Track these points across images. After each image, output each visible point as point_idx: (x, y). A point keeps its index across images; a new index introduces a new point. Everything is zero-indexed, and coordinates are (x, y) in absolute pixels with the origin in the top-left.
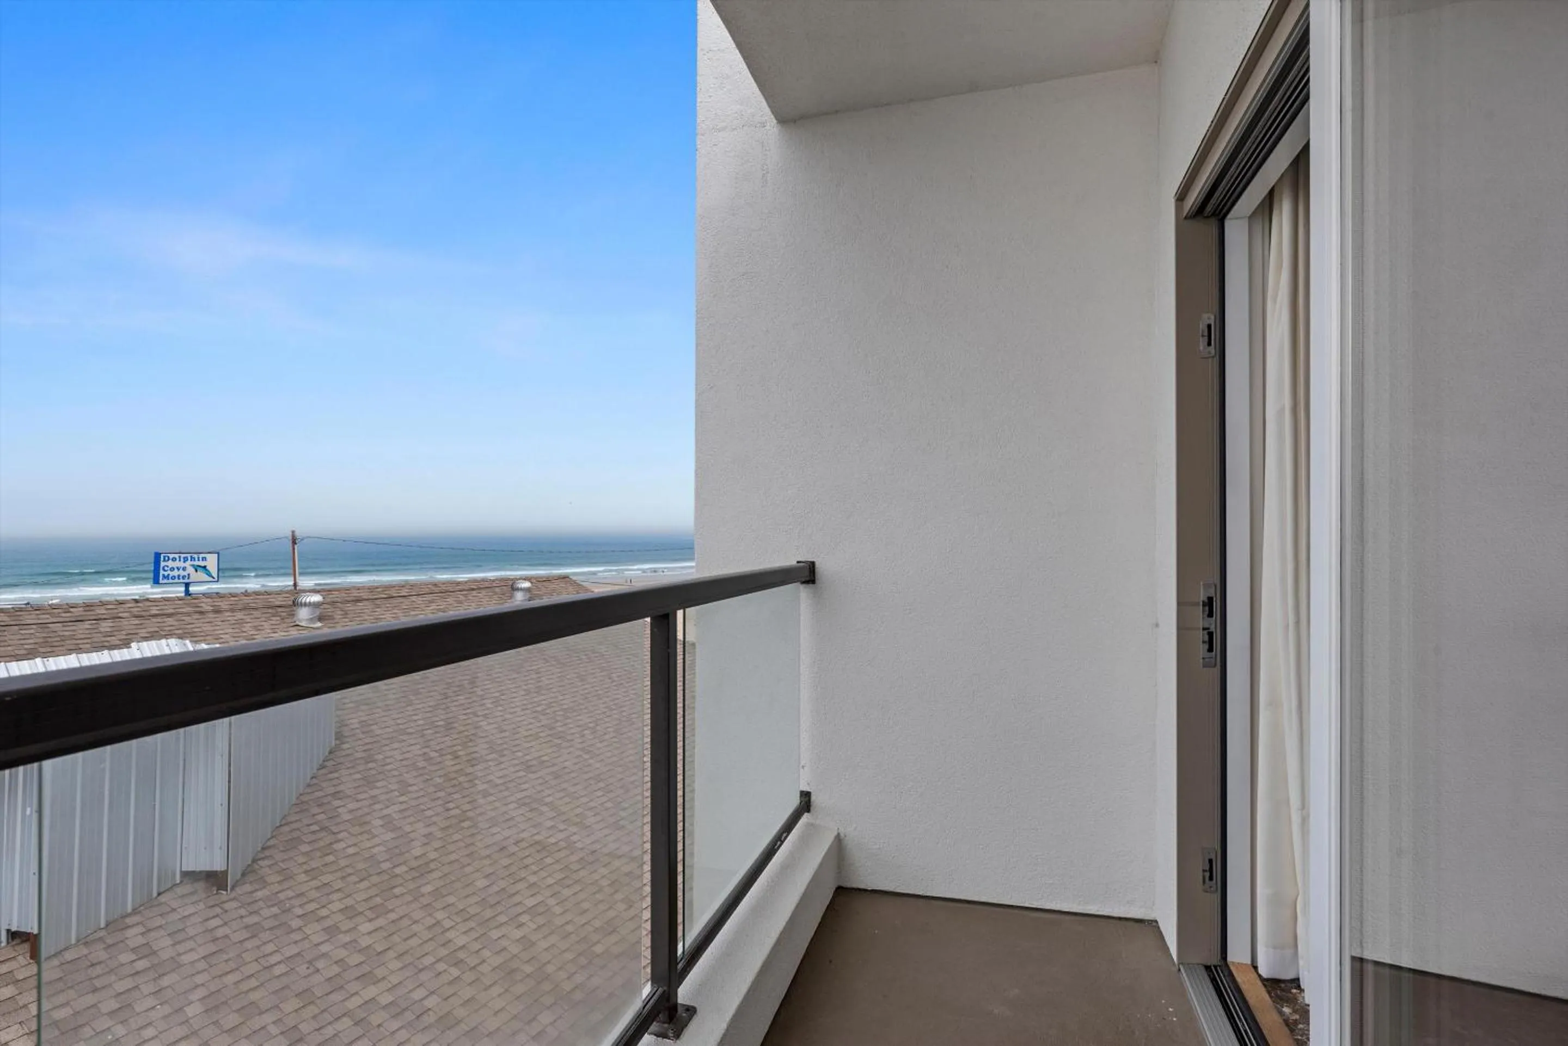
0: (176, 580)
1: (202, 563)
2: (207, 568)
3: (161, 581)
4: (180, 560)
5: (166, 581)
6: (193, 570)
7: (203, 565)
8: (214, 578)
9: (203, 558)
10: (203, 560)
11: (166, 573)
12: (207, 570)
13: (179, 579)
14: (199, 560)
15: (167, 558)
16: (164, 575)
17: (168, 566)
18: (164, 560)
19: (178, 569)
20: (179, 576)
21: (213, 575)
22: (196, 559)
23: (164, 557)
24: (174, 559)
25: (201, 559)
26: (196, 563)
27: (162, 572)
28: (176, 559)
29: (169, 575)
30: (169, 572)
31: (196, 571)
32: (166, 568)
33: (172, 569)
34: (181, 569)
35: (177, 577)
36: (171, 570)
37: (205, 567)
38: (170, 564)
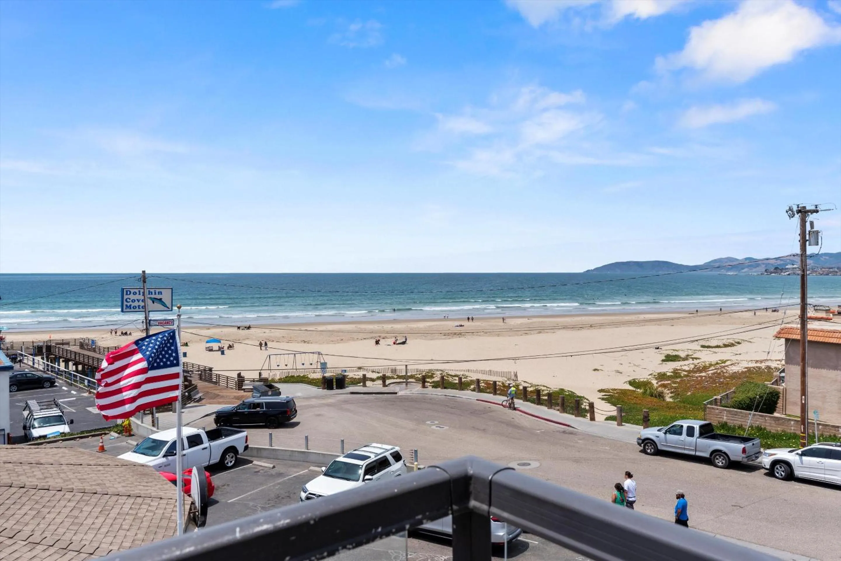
0: (137, 309)
1: (158, 297)
2: (162, 300)
3: (124, 310)
4: (140, 294)
5: (128, 310)
6: (151, 302)
7: (159, 298)
8: (168, 308)
9: (159, 292)
10: (159, 294)
11: (128, 304)
12: (163, 302)
13: (139, 308)
14: (155, 294)
15: (129, 293)
16: (126, 305)
17: (130, 299)
18: (127, 294)
19: (138, 301)
20: (139, 306)
21: (168, 306)
22: (153, 293)
23: (127, 291)
24: (135, 293)
25: (157, 293)
26: (153, 296)
27: (125, 303)
28: (136, 293)
29: (130, 305)
30: (131, 303)
31: (153, 302)
32: (128, 300)
33: (134, 301)
34: (141, 301)
35: (137, 307)
36: (132, 301)
37: (161, 299)
38: (132, 297)
